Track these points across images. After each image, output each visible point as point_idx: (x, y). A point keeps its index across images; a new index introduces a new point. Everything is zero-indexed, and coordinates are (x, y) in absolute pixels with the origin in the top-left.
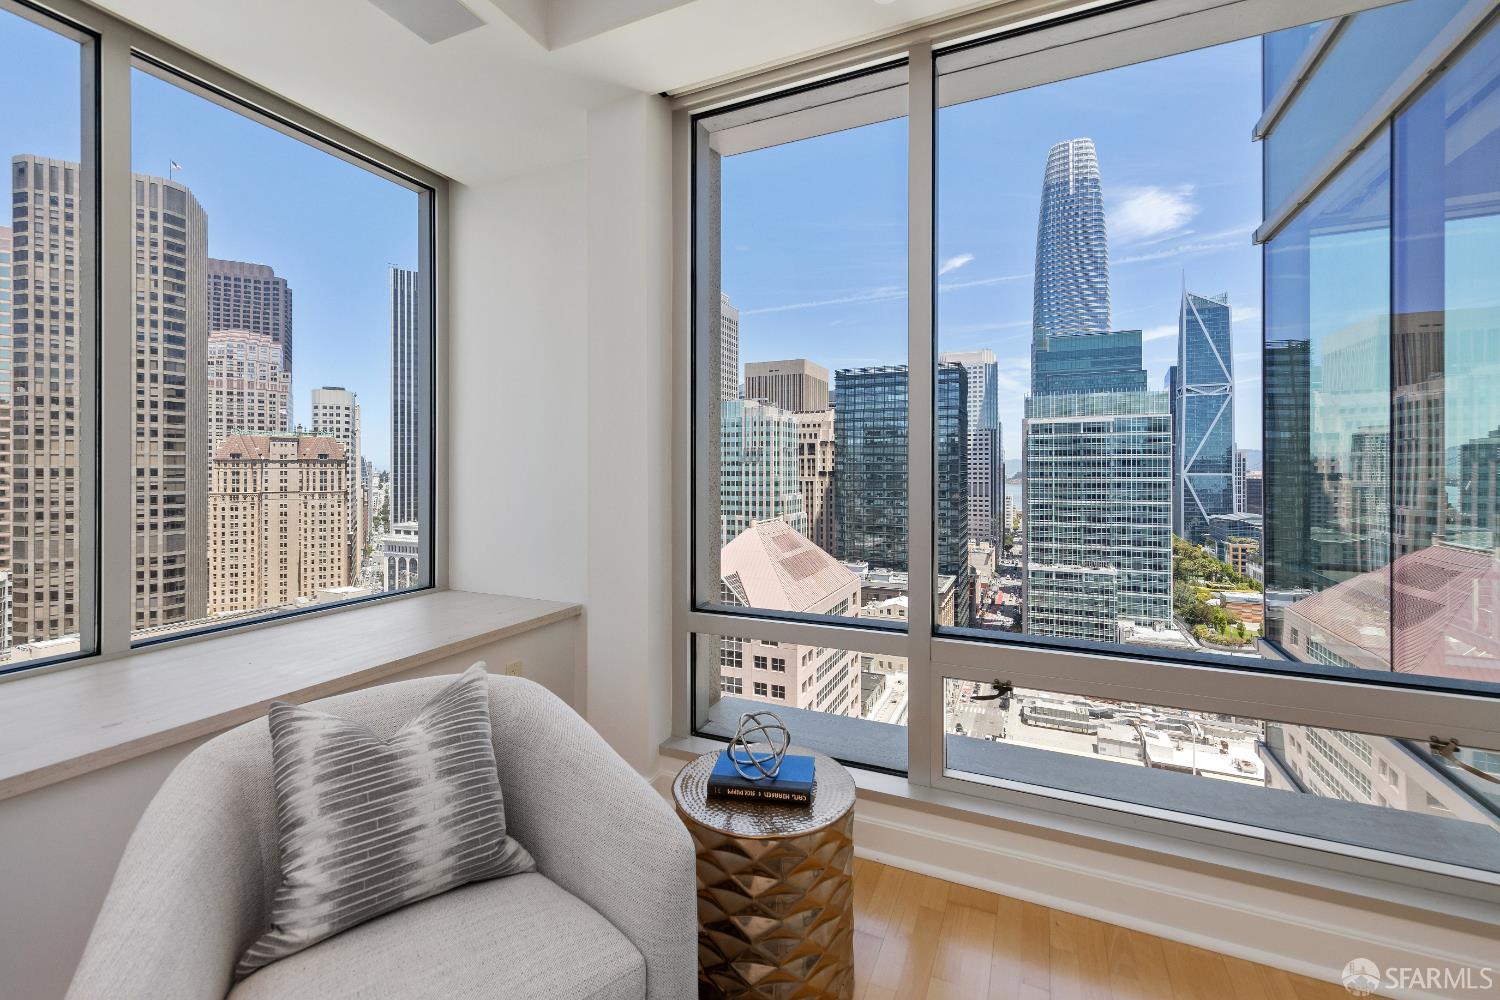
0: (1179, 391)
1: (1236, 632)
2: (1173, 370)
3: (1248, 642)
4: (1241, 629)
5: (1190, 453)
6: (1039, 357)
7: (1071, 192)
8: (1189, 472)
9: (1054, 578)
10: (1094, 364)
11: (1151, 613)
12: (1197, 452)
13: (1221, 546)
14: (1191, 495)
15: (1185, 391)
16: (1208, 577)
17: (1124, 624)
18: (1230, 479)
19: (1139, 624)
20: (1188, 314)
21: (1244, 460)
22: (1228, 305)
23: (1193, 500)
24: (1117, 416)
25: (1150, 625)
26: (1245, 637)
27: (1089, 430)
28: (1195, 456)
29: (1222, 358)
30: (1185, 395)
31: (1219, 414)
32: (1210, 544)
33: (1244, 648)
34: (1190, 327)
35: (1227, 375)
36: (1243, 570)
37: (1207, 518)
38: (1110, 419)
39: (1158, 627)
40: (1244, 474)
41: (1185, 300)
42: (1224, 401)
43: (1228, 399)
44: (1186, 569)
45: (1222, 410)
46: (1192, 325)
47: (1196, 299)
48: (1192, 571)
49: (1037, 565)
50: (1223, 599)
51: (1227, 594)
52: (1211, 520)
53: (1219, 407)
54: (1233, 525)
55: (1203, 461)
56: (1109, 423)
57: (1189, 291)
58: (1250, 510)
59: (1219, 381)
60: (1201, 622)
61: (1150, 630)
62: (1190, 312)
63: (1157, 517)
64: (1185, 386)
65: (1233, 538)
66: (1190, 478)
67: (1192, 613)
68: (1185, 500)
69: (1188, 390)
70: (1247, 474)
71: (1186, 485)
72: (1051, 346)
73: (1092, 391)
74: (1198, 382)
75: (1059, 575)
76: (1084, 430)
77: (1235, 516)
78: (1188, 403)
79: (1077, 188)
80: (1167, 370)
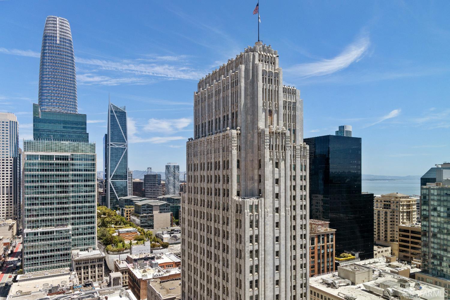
0: (108, 145)
1: (122, 245)
2: (106, 135)
3: (126, 249)
4: (124, 244)
5: (112, 171)
6: (36, 120)
7: (58, 42)
8: (112, 179)
9: (39, 235)
10: (64, 127)
11: (87, 245)
12: (114, 171)
13: (122, 210)
14: (112, 189)
15: (110, 145)
16: (116, 224)
17: (74, 252)
18: (127, 181)
19: (82, 250)
21: (132, 174)
22: (126, 111)
23: (113, 191)
24: (71, 153)
25: (87, 250)
26: (125, 247)
27: (58, 159)
28: (114, 173)
30: (110, 147)
31: (123, 155)
32: (119, 209)
33: (124, 252)
34: (112, 118)
35: (125, 139)
36: (130, 219)
37: (118, 198)
39: (90, 250)
40: (132, 180)
41: (110, 107)
42: (124, 150)
43: (126, 150)
44: (107, 222)
46: (113, 117)
47: (114, 106)
48: (109, 222)
49: (30, 229)
50: (119, 232)
51: (120, 230)
52: (120, 199)
53: (123, 153)
54: (126, 201)
55: (117, 175)
56: (68, 156)
57: (111, 102)
58: (134, 195)
59: (122, 142)
60: (109, 244)
61: (87, 252)
62: (112, 112)
63: (90, 200)
64: (110, 143)
65: (127, 206)
66: (112, 182)
67: (106, 240)
68: (110, 192)
69: (112, 145)
70: (133, 180)
71: (110, 186)
72: (42, 115)
73: (63, 140)
74: (115, 142)
75: (43, 233)
76: (56, 159)
77: (129, 197)
78: (111, 150)
79: (60, 41)
80: (104, 136)
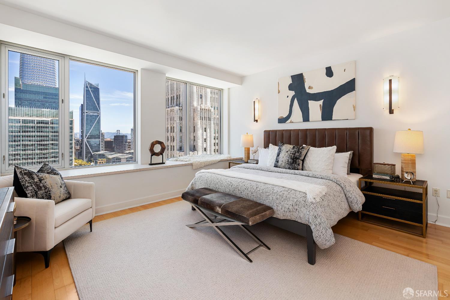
0: (84, 112)
2: (82, 106)
5: (87, 133)
6: (17, 91)
8: (87, 139)
12: (89, 133)
13: (96, 162)
14: (87, 146)
15: (85, 113)
18: (100, 141)
20: (86, 88)
21: (104, 135)
22: (99, 87)
23: (88, 148)
24: (52, 119)
27: (39, 123)
28: (89, 134)
29: (97, 104)
30: (85, 114)
31: (96, 121)
32: (93, 162)
34: (87, 92)
35: (99, 110)
37: (93, 153)
38: (49, 119)
41: (85, 83)
42: (98, 117)
43: (99, 117)
45: (97, 120)
47: (89, 83)
52: (94, 154)
54: (100, 155)
55: (91, 136)
56: (48, 121)
57: (87, 80)
58: (105, 151)
59: (96, 111)
62: (87, 87)
64: (85, 111)
65: (99, 159)
66: (88, 142)
68: (85, 148)
69: (86, 112)
70: (105, 139)
71: (86, 144)
72: (23, 87)
73: (43, 108)
74: (90, 110)
76: (37, 123)
77: (101, 152)
78: (86, 117)
80: (80, 105)
